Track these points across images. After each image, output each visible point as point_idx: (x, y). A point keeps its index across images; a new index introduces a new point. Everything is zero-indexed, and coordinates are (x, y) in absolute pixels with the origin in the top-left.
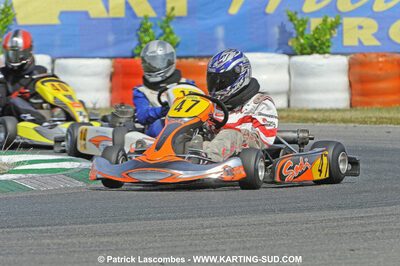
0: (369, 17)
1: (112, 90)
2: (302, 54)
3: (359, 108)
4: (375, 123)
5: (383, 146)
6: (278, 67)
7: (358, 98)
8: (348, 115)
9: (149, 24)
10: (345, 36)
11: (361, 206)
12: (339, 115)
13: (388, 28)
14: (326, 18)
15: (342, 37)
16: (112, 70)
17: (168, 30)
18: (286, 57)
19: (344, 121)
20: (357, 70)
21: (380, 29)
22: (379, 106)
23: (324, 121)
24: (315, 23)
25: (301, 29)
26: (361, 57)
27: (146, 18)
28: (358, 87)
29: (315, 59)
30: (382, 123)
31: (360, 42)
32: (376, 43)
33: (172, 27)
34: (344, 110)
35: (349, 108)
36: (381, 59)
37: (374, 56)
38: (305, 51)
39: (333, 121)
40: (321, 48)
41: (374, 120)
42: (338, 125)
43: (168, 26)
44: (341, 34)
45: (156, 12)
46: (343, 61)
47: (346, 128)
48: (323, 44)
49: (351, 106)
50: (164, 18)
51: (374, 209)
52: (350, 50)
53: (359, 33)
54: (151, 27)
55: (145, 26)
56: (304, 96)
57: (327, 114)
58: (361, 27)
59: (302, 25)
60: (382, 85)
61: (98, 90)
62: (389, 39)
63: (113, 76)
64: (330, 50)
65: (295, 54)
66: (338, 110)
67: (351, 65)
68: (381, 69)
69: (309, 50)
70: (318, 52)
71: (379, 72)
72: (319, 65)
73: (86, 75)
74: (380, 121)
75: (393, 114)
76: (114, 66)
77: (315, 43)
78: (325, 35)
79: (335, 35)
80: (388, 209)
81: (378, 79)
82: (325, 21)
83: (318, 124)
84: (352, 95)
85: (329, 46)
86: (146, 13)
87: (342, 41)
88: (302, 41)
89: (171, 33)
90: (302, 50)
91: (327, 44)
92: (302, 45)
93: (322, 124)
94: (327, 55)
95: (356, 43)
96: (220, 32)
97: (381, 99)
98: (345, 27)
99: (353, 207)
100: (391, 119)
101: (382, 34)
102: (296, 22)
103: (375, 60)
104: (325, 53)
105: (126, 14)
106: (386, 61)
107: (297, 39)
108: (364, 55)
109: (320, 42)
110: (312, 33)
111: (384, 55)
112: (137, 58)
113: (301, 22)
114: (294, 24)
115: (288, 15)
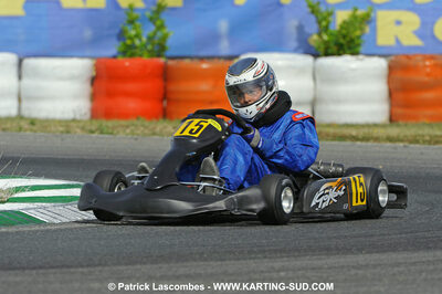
0: (409, 9)
1: (94, 97)
2: (327, 54)
3: (401, 122)
6: (301, 71)
7: (399, 111)
9: (135, 14)
13: (433, 23)
14: (356, 9)
15: (375, 35)
16: (94, 74)
17: (158, 23)
18: (309, 59)
20: (399, 75)
21: (423, 24)
22: (427, 122)
24: (342, 16)
25: (324, 23)
26: (404, 60)
27: (131, 8)
28: (399, 96)
29: (344, 62)
31: (397, 41)
32: (417, 42)
33: (163, 19)
34: (383, 126)
35: (388, 122)
36: (428, 63)
37: (419, 58)
38: (330, 51)
40: (350, 48)
43: (159, 18)
44: (374, 30)
45: (145, 2)
46: (380, 64)
48: (352, 41)
49: (391, 120)
50: (154, 8)
52: (384, 52)
53: (396, 28)
54: (137, 19)
55: (130, 18)
56: (332, 107)
58: (398, 23)
59: (325, 19)
60: (429, 95)
61: (75, 97)
62: (434, 37)
63: (94, 81)
64: (361, 49)
66: (376, 125)
67: (391, 69)
68: (428, 75)
69: (334, 49)
71: (426, 79)
73: (61, 79)
77: (342, 41)
78: (355, 30)
79: (367, 31)
81: (425, 87)
82: (354, 17)
84: (392, 107)
85: (359, 45)
86: (132, 2)
87: (375, 40)
88: (325, 37)
89: (163, 26)
90: (326, 49)
91: (357, 42)
92: (326, 43)
94: (361, 57)
95: (392, 42)
96: (223, 26)
97: (429, 112)
98: (380, 23)
101: (425, 32)
102: (318, 15)
103: (421, 64)
104: (356, 53)
105: (108, 4)
106: (435, 65)
107: (320, 34)
108: (408, 57)
109: (348, 39)
110: (338, 28)
111: (432, 58)
112: (120, 58)
113: (325, 14)
114: (317, 17)
115: (310, 6)
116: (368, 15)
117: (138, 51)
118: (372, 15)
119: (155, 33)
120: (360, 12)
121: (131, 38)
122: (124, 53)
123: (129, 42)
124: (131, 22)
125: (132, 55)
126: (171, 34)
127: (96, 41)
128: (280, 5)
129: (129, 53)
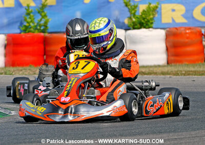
0: (179, 3)
1: (6, 55)
2: (134, 28)
3: (173, 64)
4: (184, 75)
5: (190, 90)
7: (172, 58)
8: (166, 69)
9: (30, 10)
10: (163, 16)
11: (174, 131)
12: (159, 70)
13: (193, 10)
14: (150, 4)
15: (161, 17)
16: (6, 42)
17: (43, 14)
18: (123, 31)
19: (163, 73)
20: (171, 39)
21: (187, 11)
22: (187, 63)
23: (150, 74)
24: (142, 7)
25: (133, 12)
26: (175, 30)
27: (28, 6)
28: (172, 50)
29: (142, 32)
30: (189, 75)
31: (173, 20)
32: (184, 21)
33: (46, 12)
34: (163, 66)
35: (166, 64)
36: (187, 31)
37: (182, 29)
38: (136, 27)
39: (156, 74)
40: (147, 25)
41: (184, 72)
42: (159, 76)
43: (43, 12)
44: (160, 15)
45: (36, 3)
46: (162, 33)
47: (164, 78)
48: (148, 21)
49: (168, 63)
50: (40, 6)
51: (184, 133)
52: (166, 26)
53: (173, 14)
54: (32, 12)
55: (28, 12)
57: (151, 69)
58: (173, 10)
59: (133, 9)
60: (189, 49)
62: (193, 17)
63: (6, 46)
64: (153, 25)
65: (129, 29)
66: (159, 66)
67: (167, 36)
68: (188, 38)
69: (138, 26)
70: (145, 27)
71: (187, 40)
72: (146, 36)
74: (188, 73)
75: (196, 68)
76: (7, 40)
77: (143, 21)
78: (150, 15)
79: (156, 16)
80: (193, 133)
81: (186, 45)
82: (149, 8)
83: (146, 76)
84: (168, 56)
85: (152, 23)
86: (28, 3)
87: (161, 20)
88: (134, 20)
89: (45, 16)
90: (134, 25)
91: (151, 21)
92: (134, 23)
93: (148, 76)
94: (151, 29)
95: (170, 21)
96: (78, 14)
97: (188, 58)
98: (163, 11)
99: (170, 132)
100: (195, 72)
101: (188, 15)
102: (130, 7)
103: (184, 32)
104: (149, 28)
105: (15, 5)
106: (191, 33)
107: (130, 18)
108: (176, 28)
109: (146, 20)
110: (140, 14)
111: (190, 29)
112: (22, 33)
113: (133, 7)
114: (129, 9)
115: (125, 3)
116: (157, 7)
117: (32, 29)
118: (159, 6)
119: (41, 20)
120: (152, 5)
121: (28, 23)
122: (25, 31)
123: (27, 25)
124: (28, 14)
125: (29, 32)
126: (50, 20)
127: (10, 24)
128: (109, 2)
129: (27, 31)
